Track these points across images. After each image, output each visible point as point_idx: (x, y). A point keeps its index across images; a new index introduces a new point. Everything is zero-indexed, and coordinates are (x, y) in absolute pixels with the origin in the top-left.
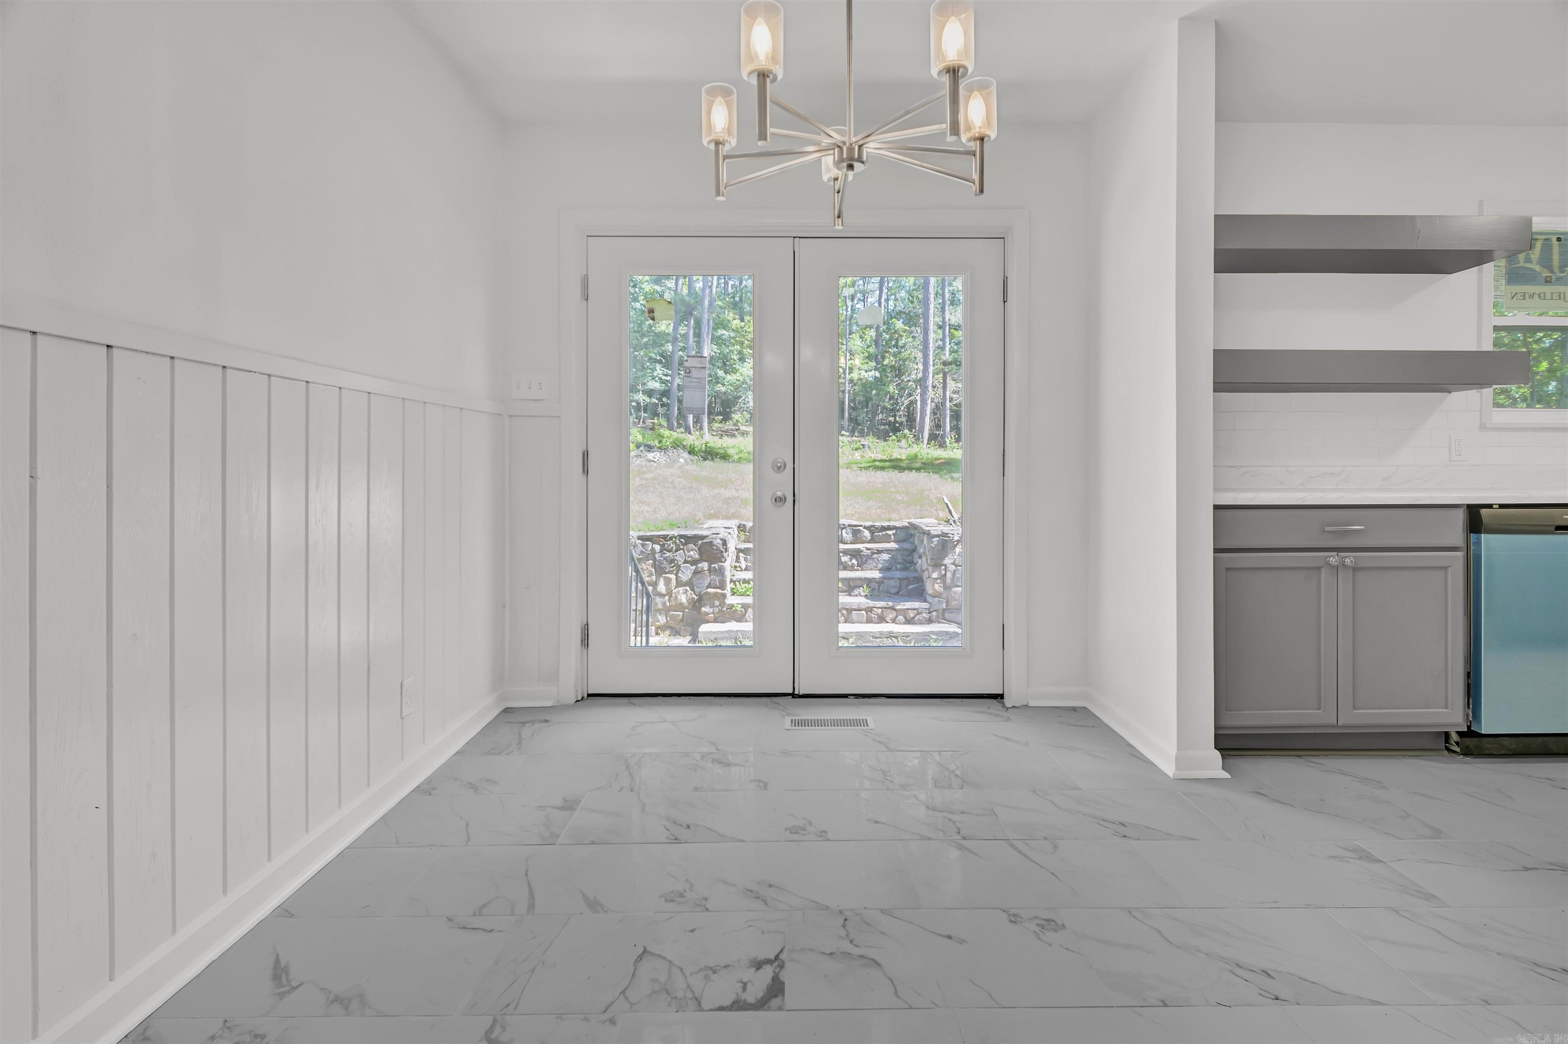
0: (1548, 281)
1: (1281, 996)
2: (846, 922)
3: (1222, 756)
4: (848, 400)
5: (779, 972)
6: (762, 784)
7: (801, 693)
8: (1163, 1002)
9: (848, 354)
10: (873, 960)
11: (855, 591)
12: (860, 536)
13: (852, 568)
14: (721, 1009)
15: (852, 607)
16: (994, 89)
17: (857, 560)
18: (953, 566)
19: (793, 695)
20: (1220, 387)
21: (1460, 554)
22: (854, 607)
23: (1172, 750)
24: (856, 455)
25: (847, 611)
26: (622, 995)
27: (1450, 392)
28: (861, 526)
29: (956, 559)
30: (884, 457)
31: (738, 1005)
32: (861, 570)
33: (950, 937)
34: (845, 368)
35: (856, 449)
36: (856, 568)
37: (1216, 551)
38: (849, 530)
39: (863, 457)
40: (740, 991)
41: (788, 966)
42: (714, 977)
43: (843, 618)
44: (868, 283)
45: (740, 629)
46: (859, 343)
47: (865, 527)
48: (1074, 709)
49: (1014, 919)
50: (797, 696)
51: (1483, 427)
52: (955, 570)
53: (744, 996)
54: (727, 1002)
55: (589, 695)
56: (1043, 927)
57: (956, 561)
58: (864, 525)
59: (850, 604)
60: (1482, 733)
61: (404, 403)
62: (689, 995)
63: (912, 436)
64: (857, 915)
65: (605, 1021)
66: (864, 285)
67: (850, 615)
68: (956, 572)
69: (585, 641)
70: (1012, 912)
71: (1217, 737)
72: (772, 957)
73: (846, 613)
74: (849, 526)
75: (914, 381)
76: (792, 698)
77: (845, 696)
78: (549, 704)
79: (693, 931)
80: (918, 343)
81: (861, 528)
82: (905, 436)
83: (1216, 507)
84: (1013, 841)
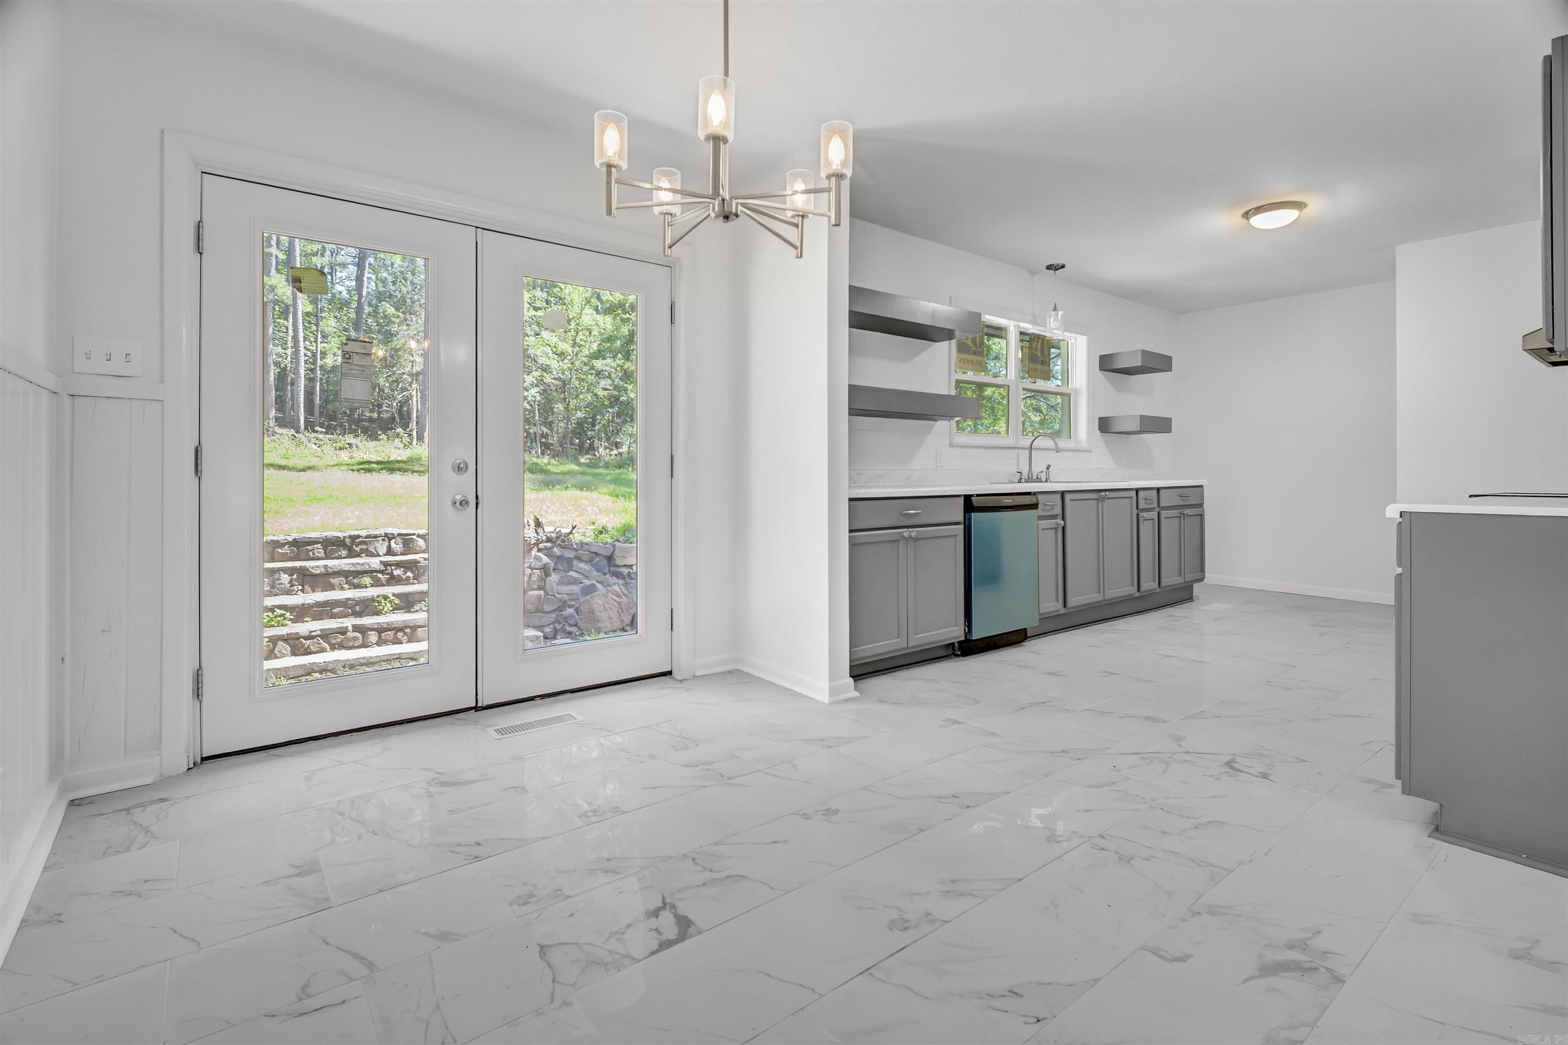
0: (975, 353)
1: (969, 805)
2: (696, 860)
3: (854, 681)
4: (320, 389)
5: (676, 911)
6: (519, 790)
7: (485, 704)
8: (920, 830)
9: (319, 336)
10: (737, 876)
11: (415, 607)
12: (413, 545)
13: (407, 581)
14: (654, 953)
15: (417, 624)
17: (413, 572)
18: (529, 570)
19: (476, 708)
20: (854, 412)
21: (962, 526)
22: (419, 624)
23: (825, 685)
24: (343, 456)
25: (411, 629)
26: (555, 984)
27: (936, 421)
28: (414, 534)
29: (531, 563)
30: (380, 459)
31: (665, 945)
32: (418, 583)
33: (775, 842)
34: (315, 351)
35: (340, 449)
36: (411, 581)
37: (850, 531)
38: (399, 540)
39: (351, 458)
40: (657, 935)
41: (678, 904)
42: (625, 937)
43: (406, 637)
44: (336, 255)
45: (271, 667)
46: (333, 324)
47: (419, 536)
48: (730, 672)
49: (806, 817)
50: (480, 709)
51: (951, 445)
52: (530, 574)
53: (664, 937)
54: (655, 947)
55: (204, 759)
56: (826, 815)
57: (532, 565)
58: (417, 533)
59: (414, 621)
60: (973, 639)
62: (617, 957)
63: (407, 435)
64: (698, 853)
65: (561, 1006)
66: (332, 255)
67: (414, 634)
68: (532, 576)
70: (801, 813)
71: (852, 668)
72: (660, 904)
73: (409, 631)
74: (399, 535)
75: (411, 375)
76: (475, 711)
77: (532, 699)
78: (149, 780)
79: (572, 915)
80: (415, 333)
81: (414, 537)
82: (398, 435)
83: (851, 500)
84: (766, 771)
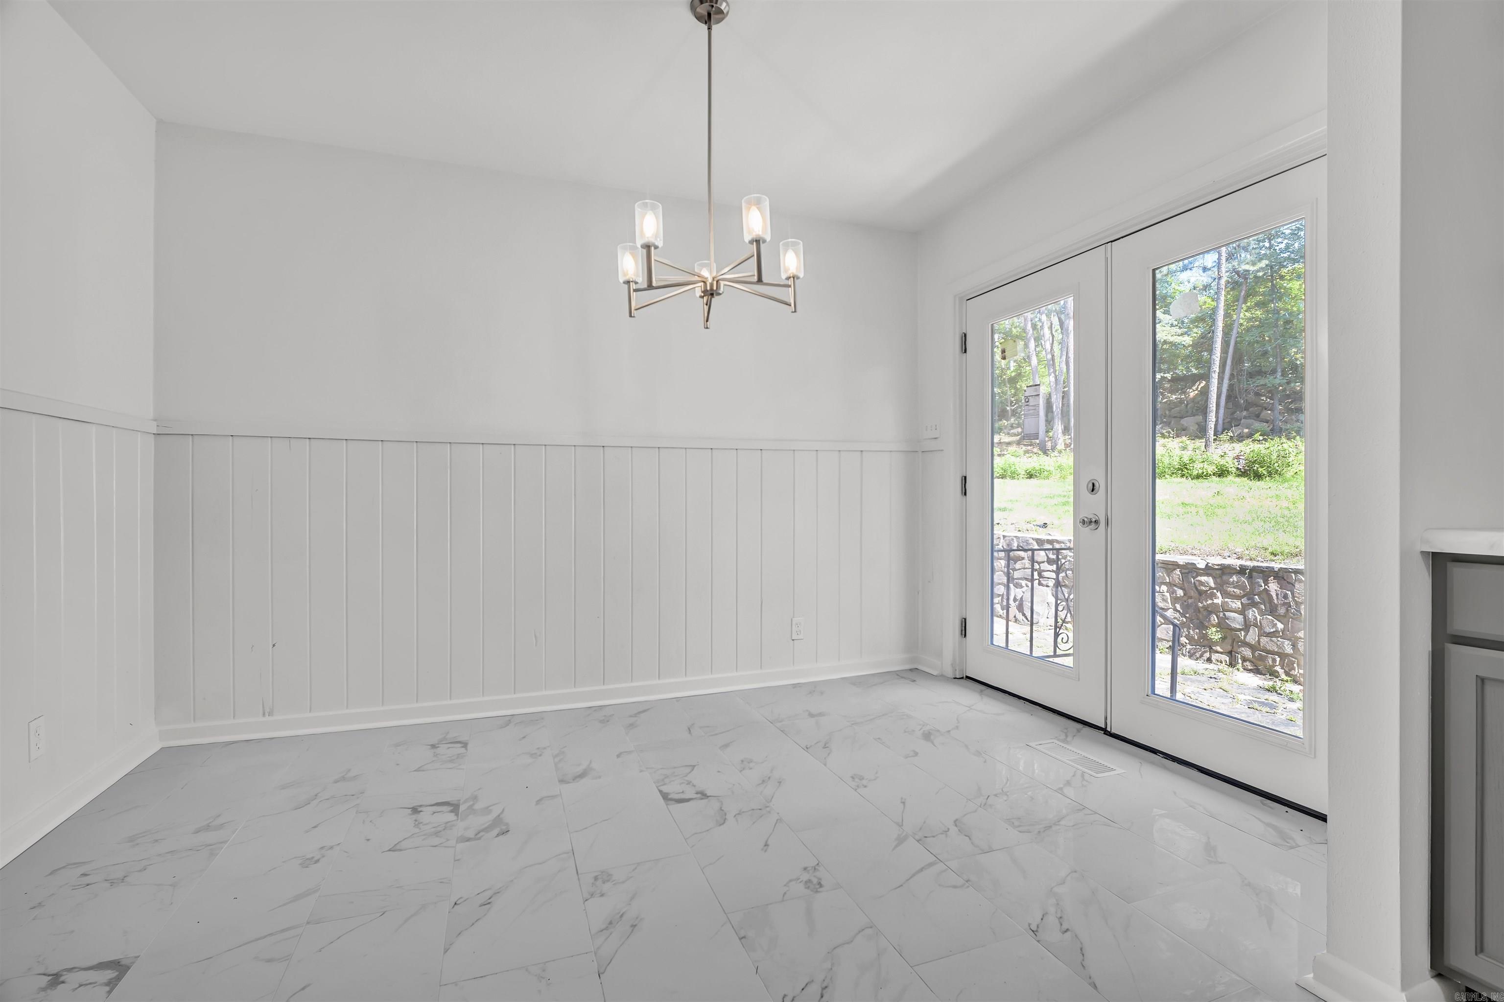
7: (1113, 731)
16: (767, 203)
19: (1107, 732)
55: (967, 677)
61: (794, 453)
69: (964, 632)
76: (1104, 734)
